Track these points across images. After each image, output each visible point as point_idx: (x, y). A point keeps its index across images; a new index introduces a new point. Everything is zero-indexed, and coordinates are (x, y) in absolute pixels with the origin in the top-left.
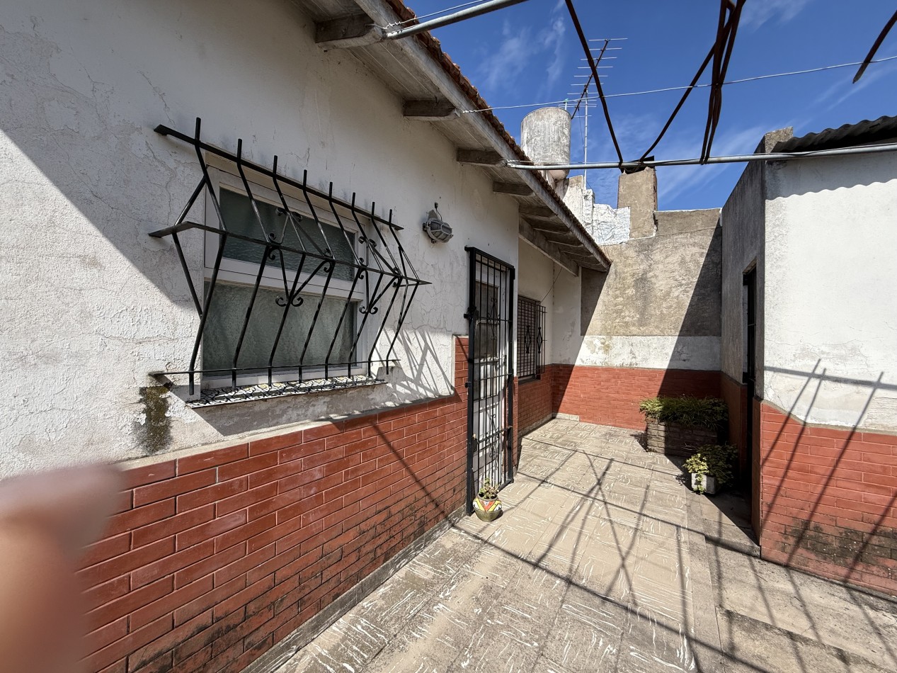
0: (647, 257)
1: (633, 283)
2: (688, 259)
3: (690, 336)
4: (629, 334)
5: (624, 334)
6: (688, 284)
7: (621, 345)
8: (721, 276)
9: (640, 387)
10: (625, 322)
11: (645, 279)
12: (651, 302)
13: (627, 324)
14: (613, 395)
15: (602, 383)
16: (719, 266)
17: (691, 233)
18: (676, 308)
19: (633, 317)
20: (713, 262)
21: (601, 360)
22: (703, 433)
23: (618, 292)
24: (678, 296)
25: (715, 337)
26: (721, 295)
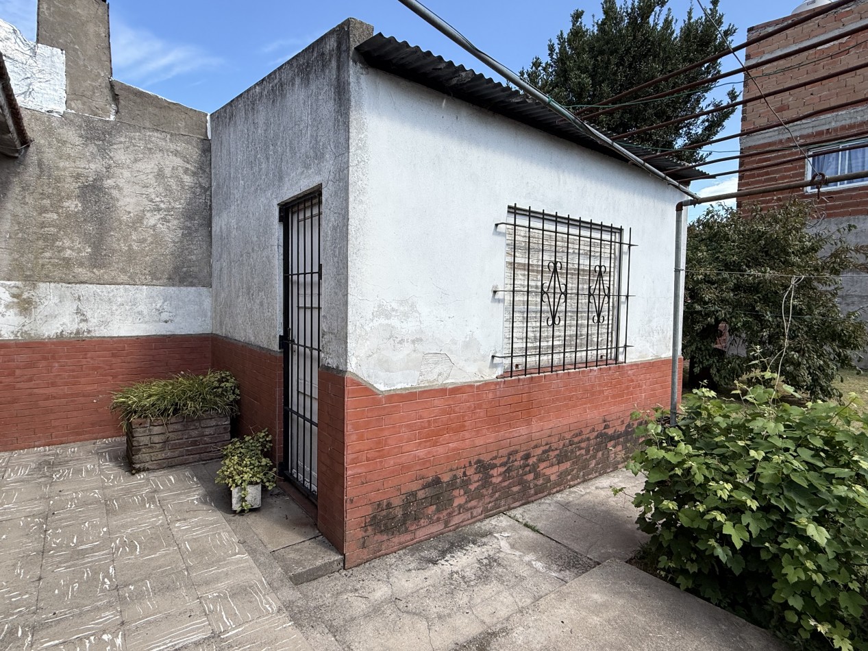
0: (103, 152)
1: (77, 191)
2: (168, 172)
3: (173, 285)
4: (73, 280)
5: (62, 280)
6: (168, 210)
7: (56, 300)
8: (210, 206)
9: (95, 369)
10: (64, 259)
11: (100, 189)
12: (112, 229)
13: (68, 263)
14: (41, 391)
15: (18, 372)
16: (208, 193)
17: (172, 135)
18: (152, 243)
19: (79, 251)
20: (201, 186)
21: (12, 329)
22: (213, 423)
23: (47, 202)
24: (155, 226)
25: (205, 289)
26: (211, 232)
